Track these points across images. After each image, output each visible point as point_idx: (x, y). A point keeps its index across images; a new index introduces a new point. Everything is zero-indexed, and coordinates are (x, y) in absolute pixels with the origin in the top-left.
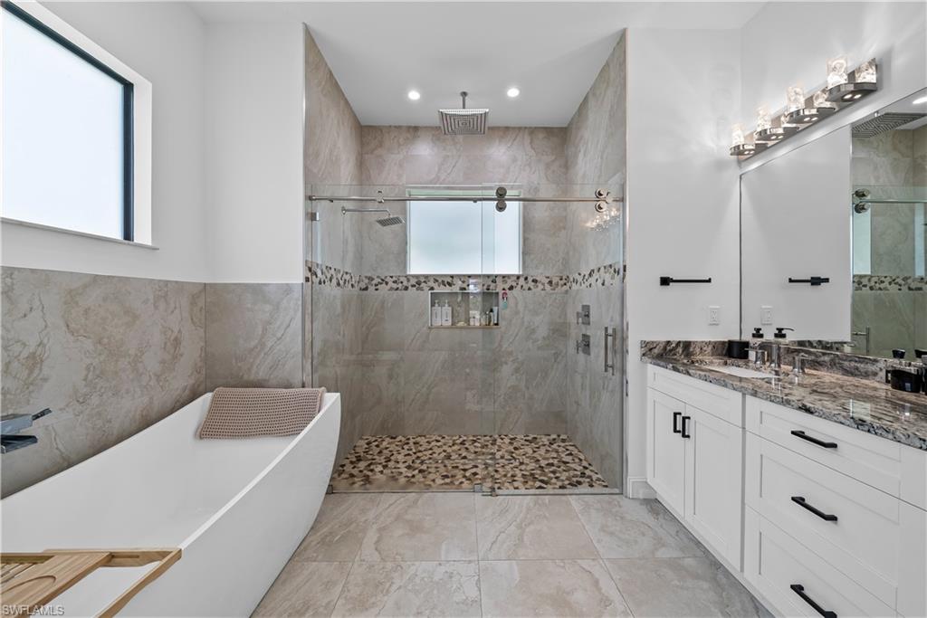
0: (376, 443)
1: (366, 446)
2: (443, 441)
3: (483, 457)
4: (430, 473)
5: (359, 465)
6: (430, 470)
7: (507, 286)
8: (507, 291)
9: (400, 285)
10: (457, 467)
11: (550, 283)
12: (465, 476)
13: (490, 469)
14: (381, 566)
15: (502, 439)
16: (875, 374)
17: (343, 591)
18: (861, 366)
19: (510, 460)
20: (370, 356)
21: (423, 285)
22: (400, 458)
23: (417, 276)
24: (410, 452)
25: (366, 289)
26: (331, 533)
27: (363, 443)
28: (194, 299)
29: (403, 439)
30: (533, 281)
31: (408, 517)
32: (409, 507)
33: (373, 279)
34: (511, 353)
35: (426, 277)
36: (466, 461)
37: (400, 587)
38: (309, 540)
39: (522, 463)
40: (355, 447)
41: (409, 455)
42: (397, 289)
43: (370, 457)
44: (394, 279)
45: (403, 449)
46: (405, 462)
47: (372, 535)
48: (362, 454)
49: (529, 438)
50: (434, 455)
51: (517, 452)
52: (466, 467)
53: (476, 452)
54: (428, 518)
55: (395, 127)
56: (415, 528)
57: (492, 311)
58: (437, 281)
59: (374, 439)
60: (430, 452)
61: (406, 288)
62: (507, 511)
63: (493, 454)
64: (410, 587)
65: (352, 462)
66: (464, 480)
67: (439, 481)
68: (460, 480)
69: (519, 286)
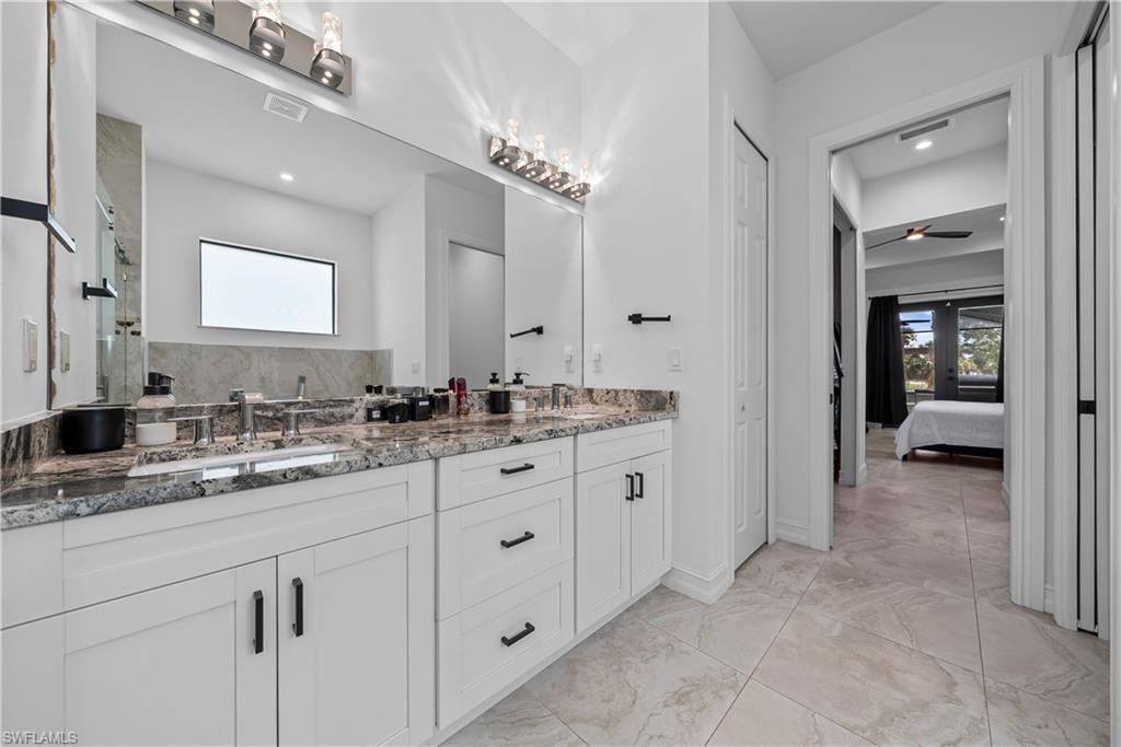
16: (351, 416)
18: (336, 411)
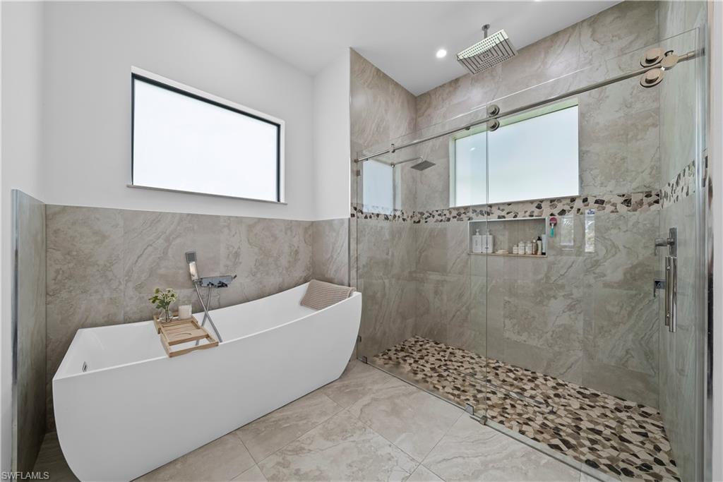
0: (422, 343)
1: (414, 343)
2: (477, 360)
3: (508, 388)
4: (447, 380)
5: (399, 354)
6: (448, 378)
7: (556, 211)
8: (557, 217)
9: (444, 217)
10: (474, 386)
11: (627, 202)
12: (475, 396)
13: (508, 401)
14: (355, 421)
15: (546, 380)
17: (326, 421)
19: (541, 403)
20: (422, 275)
21: (463, 216)
22: (432, 360)
23: (458, 209)
24: (443, 359)
25: (419, 222)
26: (347, 386)
27: (412, 340)
28: (306, 230)
29: (444, 347)
30: (597, 202)
31: (397, 401)
32: (403, 394)
33: (424, 214)
34: (562, 287)
35: (466, 208)
36: (488, 385)
37: (354, 441)
38: (334, 384)
39: (552, 412)
40: (406, 341)
41: (440, 360)
42: (441, 221)
43: (410, 351)
44: (439, 212)
45: (439, 354)
46: (433, 364)
47: (366, 400)
48: (406, 347)
49: (587, 392)
50: (461, 368)
51: (557, 400)
52: (483, 389)
53: (504, 381)
54: (410, 409)
55: (440, 86)
56: (395, 411)
57: (540, 239)
58: (476, 211)
59: (423, 340)
60: (460, 364)
61: (449, 220)
62: (485, 443)
63: (524, 390)
64: (359, 446)
65: (396, 350)
66: (472, 399)
67: (448, 389)
68: (468, 397)
69: (575, 210)
